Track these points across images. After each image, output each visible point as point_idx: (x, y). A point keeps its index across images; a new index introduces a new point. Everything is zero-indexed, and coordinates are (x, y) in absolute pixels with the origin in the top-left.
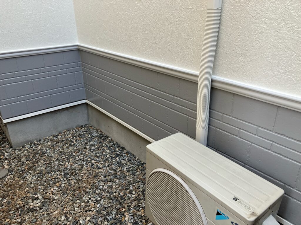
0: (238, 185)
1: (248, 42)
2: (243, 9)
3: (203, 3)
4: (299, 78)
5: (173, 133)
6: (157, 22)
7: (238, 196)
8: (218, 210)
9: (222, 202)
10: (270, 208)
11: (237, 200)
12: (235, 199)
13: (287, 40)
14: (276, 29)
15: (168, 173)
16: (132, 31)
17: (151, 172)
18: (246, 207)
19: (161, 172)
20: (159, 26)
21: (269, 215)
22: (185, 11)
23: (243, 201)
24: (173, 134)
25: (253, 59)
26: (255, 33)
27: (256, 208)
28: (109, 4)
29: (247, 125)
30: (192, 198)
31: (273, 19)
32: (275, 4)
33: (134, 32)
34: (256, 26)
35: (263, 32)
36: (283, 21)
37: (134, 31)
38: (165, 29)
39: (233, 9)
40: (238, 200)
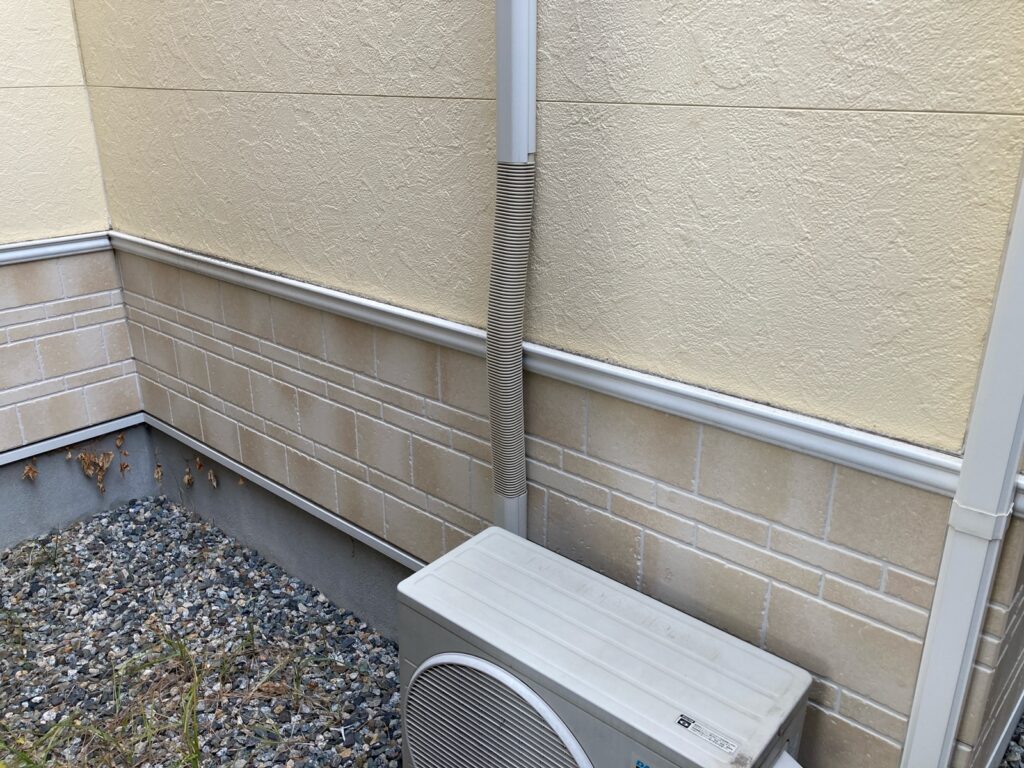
0: (686, 676)
1: (611, 249)
2: (590, 160)
3: (488, 135)
4: (739, 349)
5: (475, 530)
6: (364, 180)
7: (691, 713)
8: (639, 762)
9: (650, 738)
10: (781, 732)
11: (689, 724)
12: (685, 722)
13: (703, 247)
14: (675, 218)
15: (475, 667)
16: (287, 199)
17: (418, 666)
18: (716, 741)
19: (451, 665)
20: (369, 190)
21: (778, 755)
22: (442, 154)
23: (706, 725)
24: (475, 534)
25: (627, 294)
26: (626, 227)
27: (744, 740)
28: (211, 114)
29: (628, 476)
30: (557, 736)
31: (666, 191)
32: (667, 154)
33: (294, 204)
34: (626, 207)
35: (644, 225)
36: (688, 200)
37: (293, 201)
38: (388, 201)
39: (565, 158)
40: (692, 725)
